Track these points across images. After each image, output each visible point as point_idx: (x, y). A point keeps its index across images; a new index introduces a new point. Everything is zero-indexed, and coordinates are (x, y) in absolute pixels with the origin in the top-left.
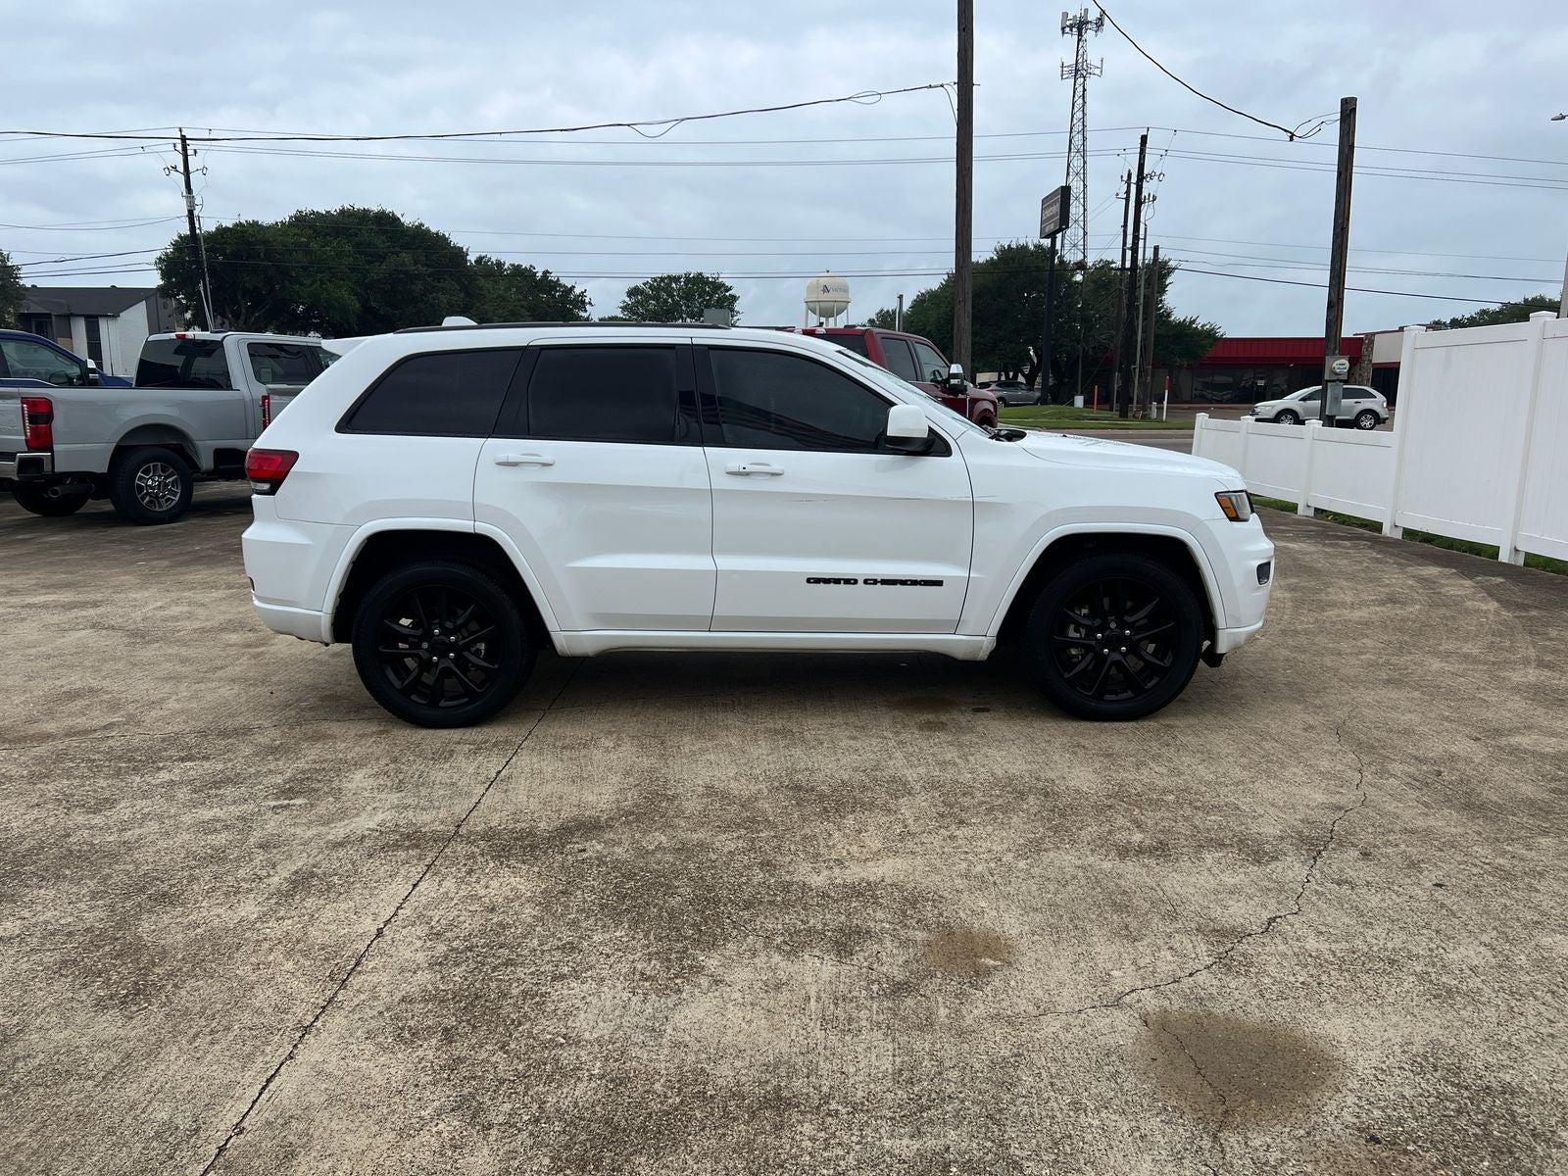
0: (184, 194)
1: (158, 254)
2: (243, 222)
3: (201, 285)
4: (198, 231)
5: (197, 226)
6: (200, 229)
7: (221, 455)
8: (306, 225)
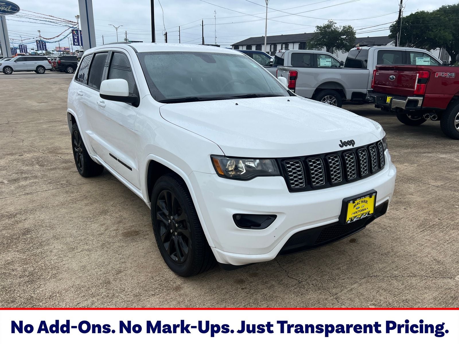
0: (400, 4)
1: (391, 24)
2: (419, 12)
3: (398, 34)
4: (401, 17)
5: (401, 14)
6: (402, 15)
7: (354, 94)
8: (444, 11)
